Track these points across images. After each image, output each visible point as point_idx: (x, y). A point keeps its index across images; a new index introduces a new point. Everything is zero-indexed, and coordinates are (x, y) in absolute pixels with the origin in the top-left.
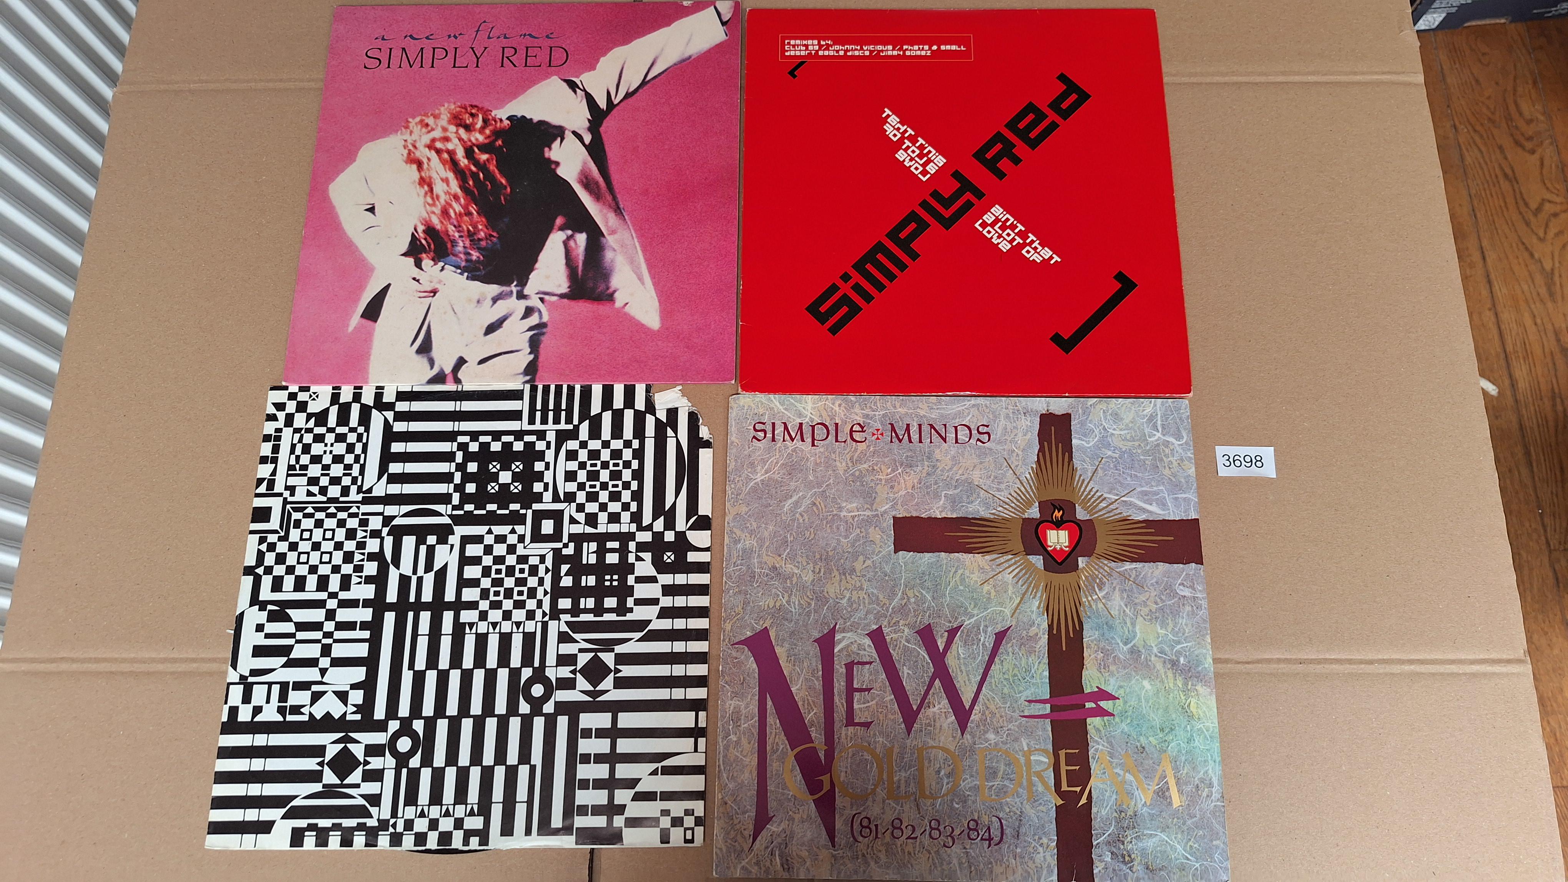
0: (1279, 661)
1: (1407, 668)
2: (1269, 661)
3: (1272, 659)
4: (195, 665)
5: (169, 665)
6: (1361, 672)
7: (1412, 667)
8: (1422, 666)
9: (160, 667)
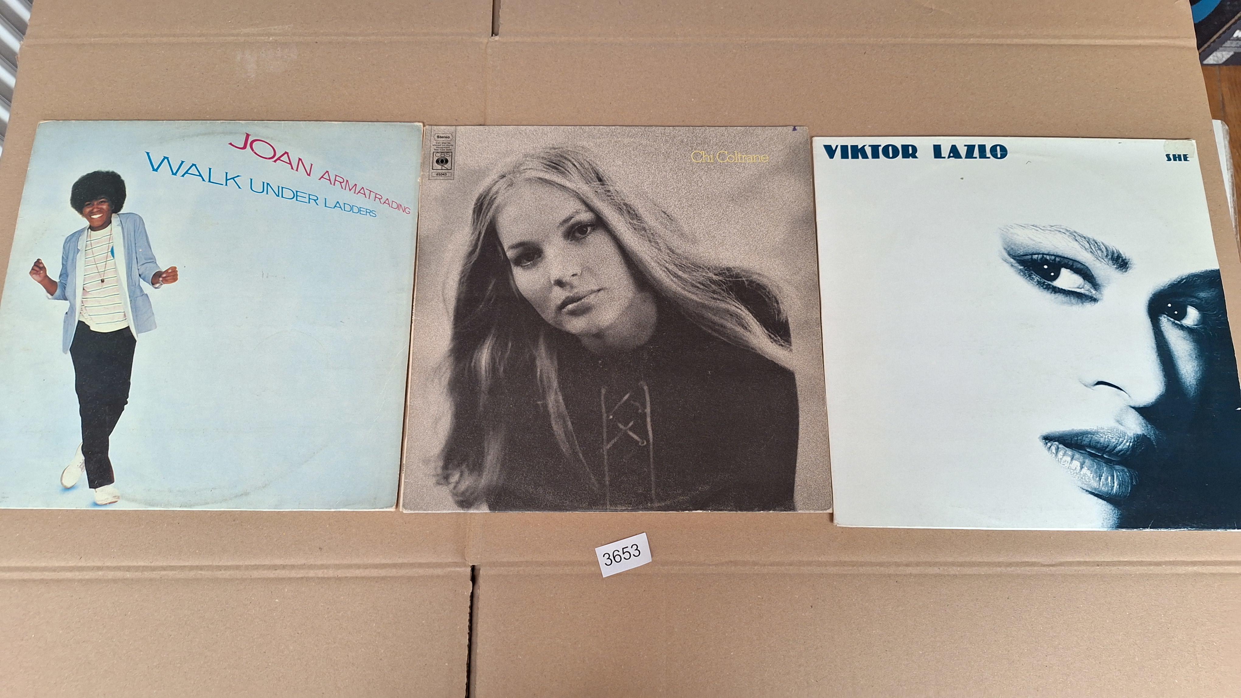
0: (1079, 563)
1: (1191, 569)
2: (1071, 564)
3: (1073, 562)
4: (100, 573)
5: (77, 573)
6: (1151, 572)
7: (1195, 568)
8: (1204, 567)
9: (69, 575)
